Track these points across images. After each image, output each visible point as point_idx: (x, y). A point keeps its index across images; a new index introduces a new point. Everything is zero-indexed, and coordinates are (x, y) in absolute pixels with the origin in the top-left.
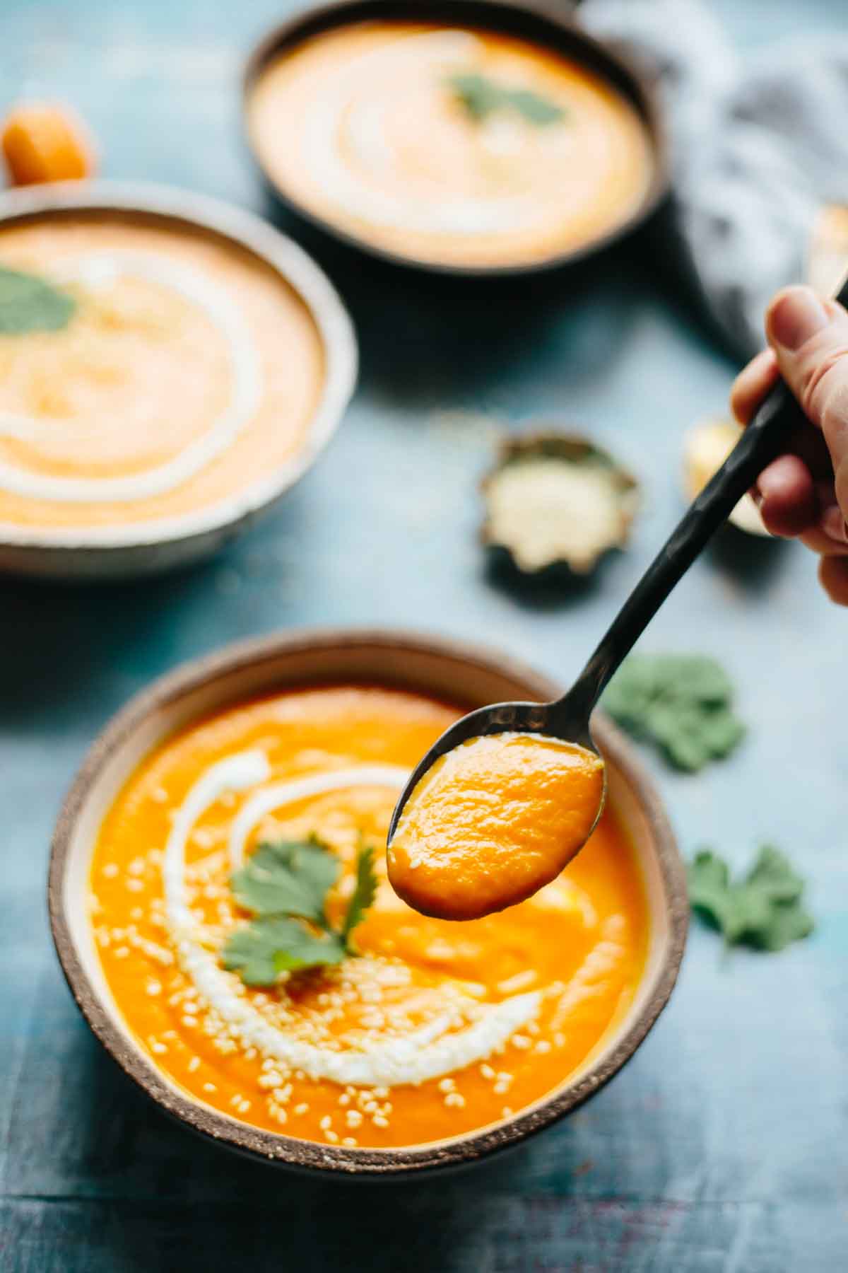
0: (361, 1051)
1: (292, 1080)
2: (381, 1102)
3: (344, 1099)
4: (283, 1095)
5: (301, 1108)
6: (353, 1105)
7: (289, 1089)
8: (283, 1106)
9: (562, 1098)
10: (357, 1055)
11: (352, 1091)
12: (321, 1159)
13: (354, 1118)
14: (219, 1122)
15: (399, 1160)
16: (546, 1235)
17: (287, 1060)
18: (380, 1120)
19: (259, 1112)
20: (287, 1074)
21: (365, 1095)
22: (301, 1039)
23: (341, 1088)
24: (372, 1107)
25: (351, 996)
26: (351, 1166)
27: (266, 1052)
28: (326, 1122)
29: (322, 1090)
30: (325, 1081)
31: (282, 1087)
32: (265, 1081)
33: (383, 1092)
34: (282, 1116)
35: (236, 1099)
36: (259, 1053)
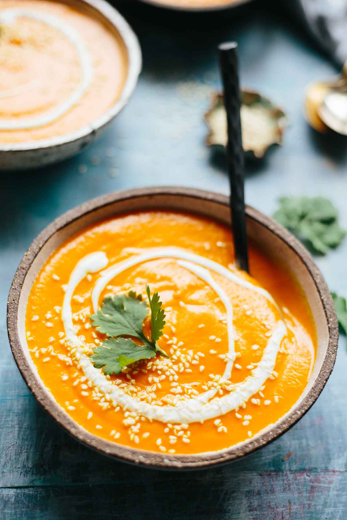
0: (173, 405)
1: (139, 421)
2: (185, 431)
3: (167, 430)
4: (136, 429)
5: (146, 435)
6: (171, 432)
7: (139, 425)
8: (136, 434)
9: (284, 423)
10: (172, 407)
11: (170, 426)
12: (163, 461)
13: (173, 439)
14: (108, 445)
15: (203, 460)
16: (273, 491)
17: (136, 410)
18: (186, 440)
19: (126, 438)
20: (137, 418)
21: (177, 427)
22: (142, 400)
23: (165, 425)
24: (181, 433)
25: (163, 377)
26: (179, 464)
27: (125, 409)
28: (159, 442)
29: (155, 426)
30: (156, 421)
31: (135, 425)
32: (126, 422)
33: (186, 426)
34: (137, 440)
35: (113, 432)
36: (121, 408)
